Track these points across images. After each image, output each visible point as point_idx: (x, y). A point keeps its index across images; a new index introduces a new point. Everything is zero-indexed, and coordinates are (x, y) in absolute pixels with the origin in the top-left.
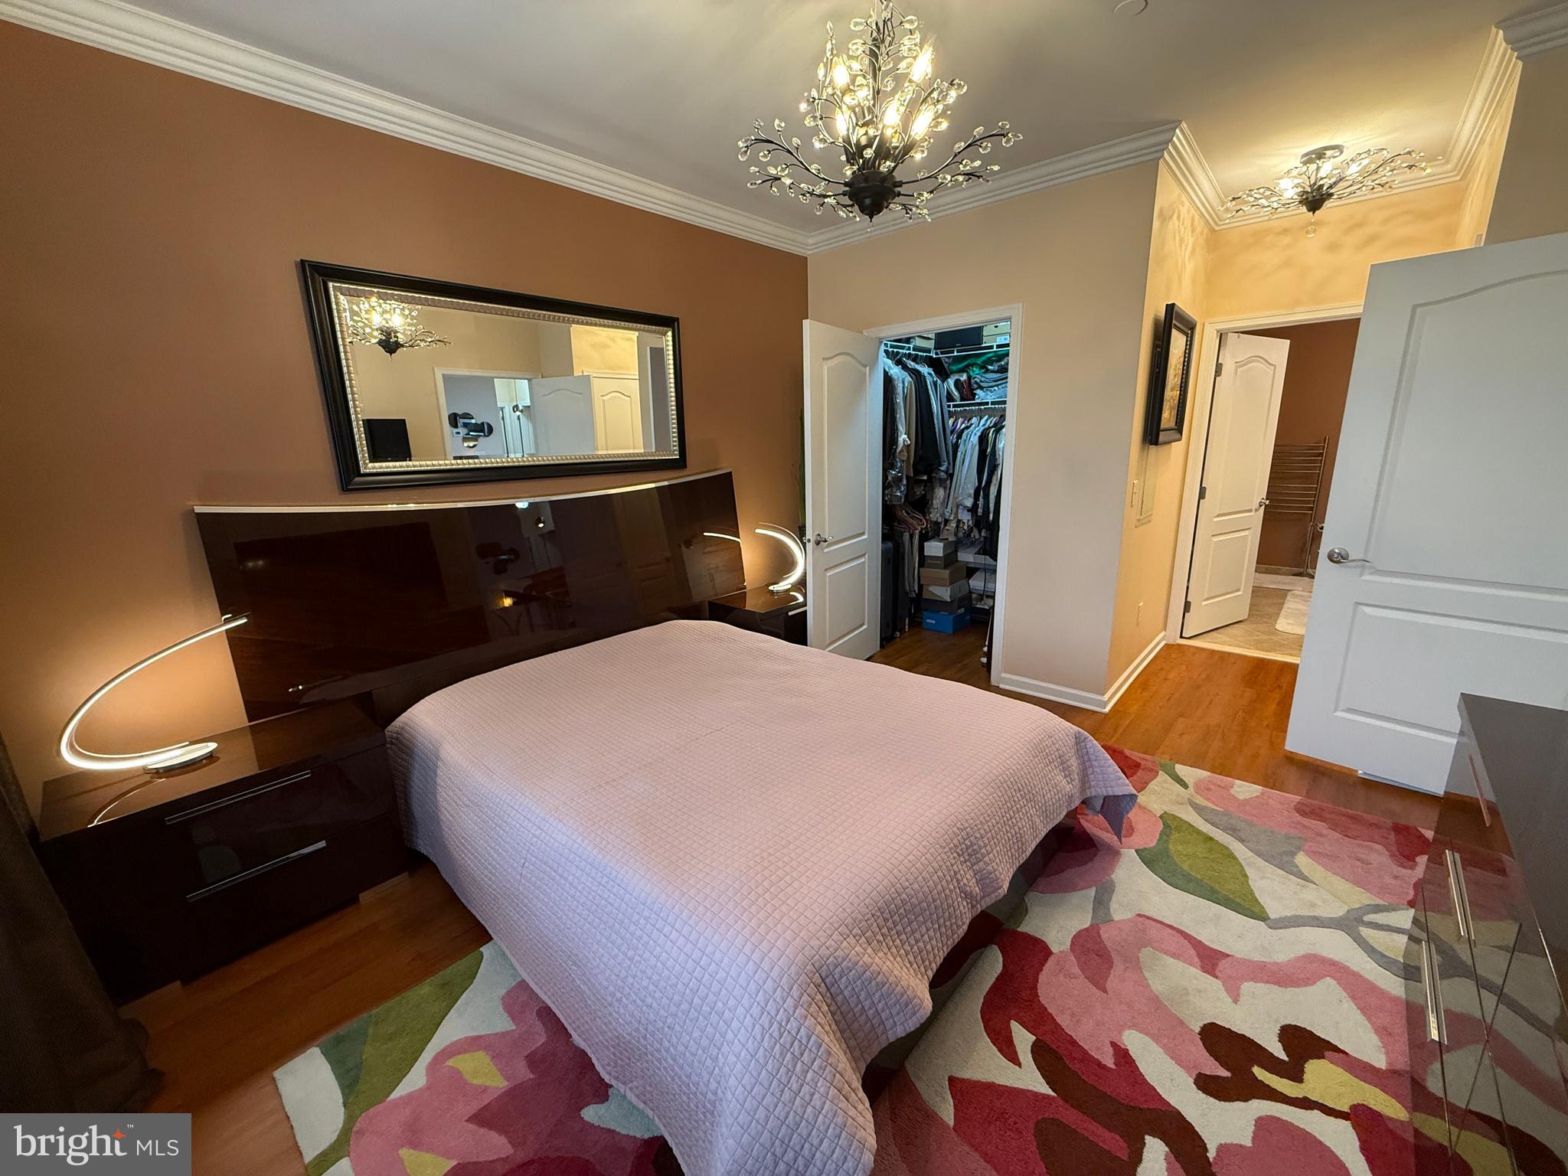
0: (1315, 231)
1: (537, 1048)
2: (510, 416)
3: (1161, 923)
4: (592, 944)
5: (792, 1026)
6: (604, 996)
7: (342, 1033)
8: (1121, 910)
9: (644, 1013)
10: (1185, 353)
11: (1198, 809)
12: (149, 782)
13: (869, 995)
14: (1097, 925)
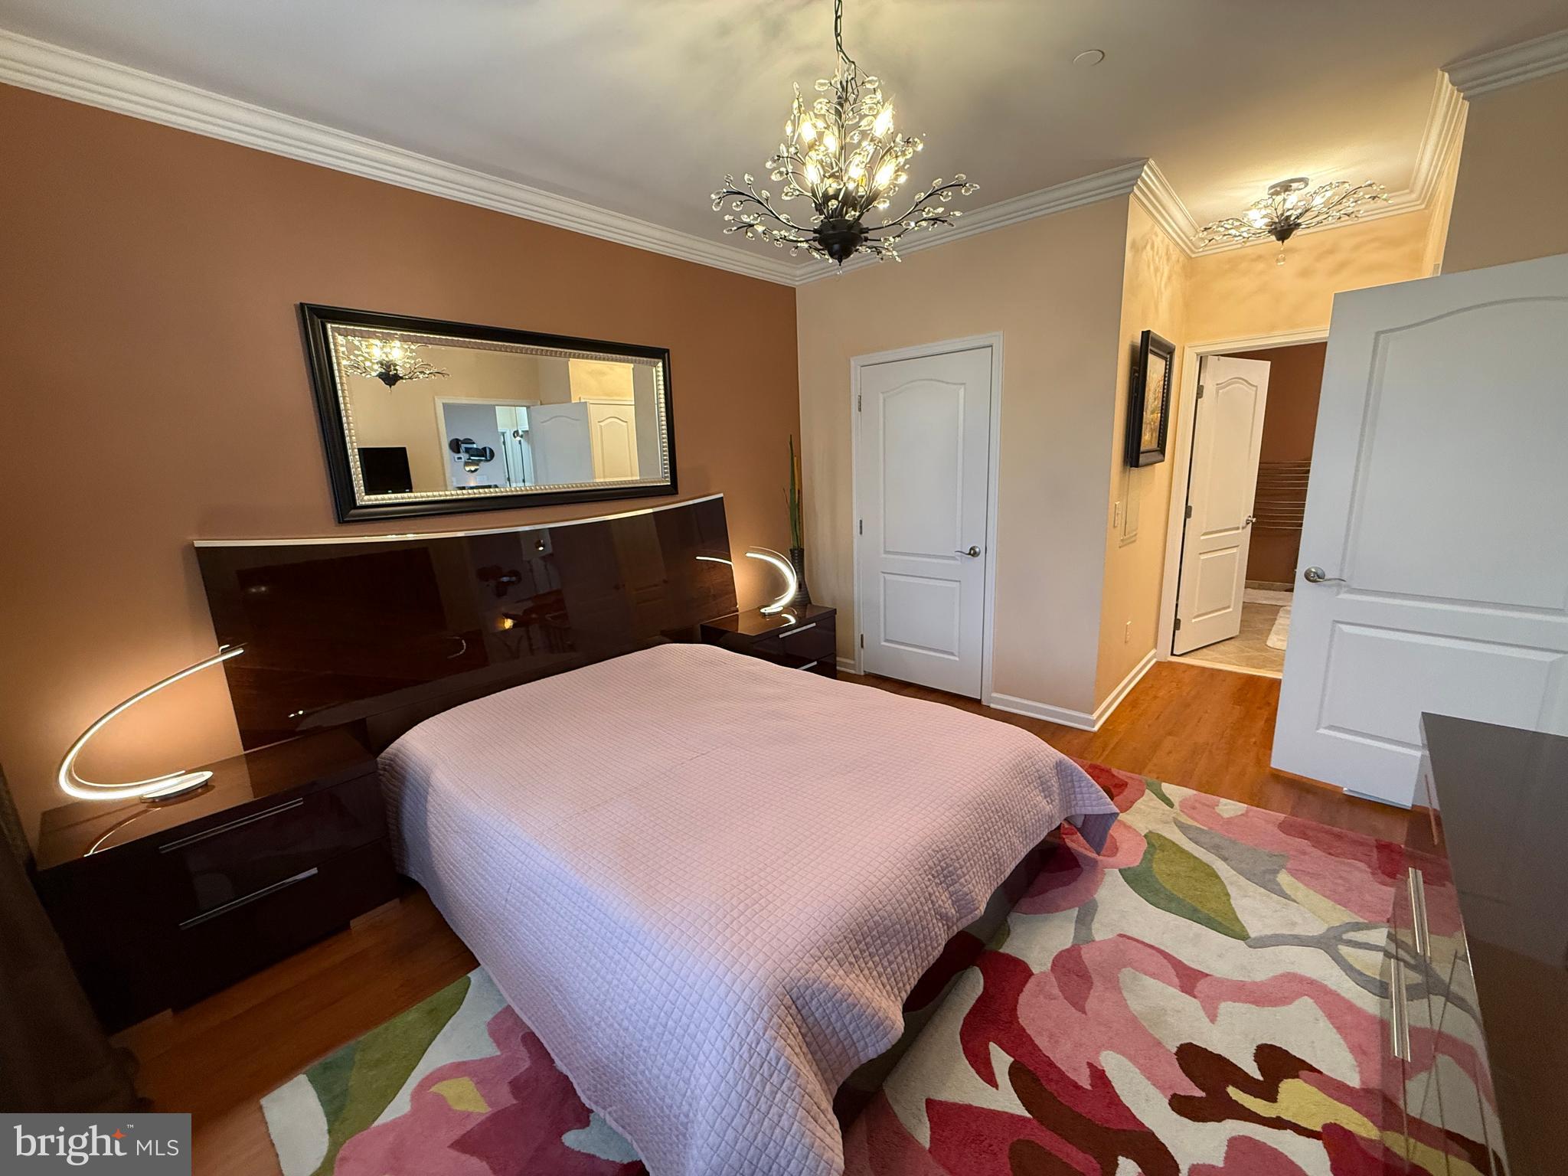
0: (1284, 260)
1: (521, 1073)
2: (512, 442)
3: (1143, 943)
4: (573, 968)
5: (762, 1048)
6: (584, 1021)
7: (328, 1060)
8: (1102, 931)
9: (621, 1037)
10: (1165, 377)
11: (1183, 828)
12: (145, 811)
13: (840, 1017)
14: (1079, 945)
